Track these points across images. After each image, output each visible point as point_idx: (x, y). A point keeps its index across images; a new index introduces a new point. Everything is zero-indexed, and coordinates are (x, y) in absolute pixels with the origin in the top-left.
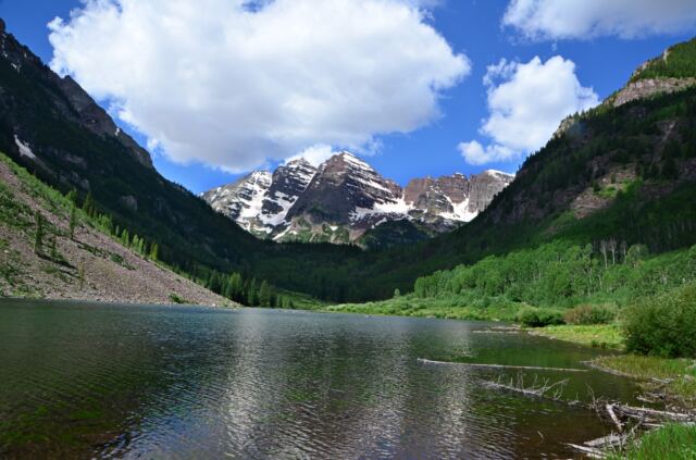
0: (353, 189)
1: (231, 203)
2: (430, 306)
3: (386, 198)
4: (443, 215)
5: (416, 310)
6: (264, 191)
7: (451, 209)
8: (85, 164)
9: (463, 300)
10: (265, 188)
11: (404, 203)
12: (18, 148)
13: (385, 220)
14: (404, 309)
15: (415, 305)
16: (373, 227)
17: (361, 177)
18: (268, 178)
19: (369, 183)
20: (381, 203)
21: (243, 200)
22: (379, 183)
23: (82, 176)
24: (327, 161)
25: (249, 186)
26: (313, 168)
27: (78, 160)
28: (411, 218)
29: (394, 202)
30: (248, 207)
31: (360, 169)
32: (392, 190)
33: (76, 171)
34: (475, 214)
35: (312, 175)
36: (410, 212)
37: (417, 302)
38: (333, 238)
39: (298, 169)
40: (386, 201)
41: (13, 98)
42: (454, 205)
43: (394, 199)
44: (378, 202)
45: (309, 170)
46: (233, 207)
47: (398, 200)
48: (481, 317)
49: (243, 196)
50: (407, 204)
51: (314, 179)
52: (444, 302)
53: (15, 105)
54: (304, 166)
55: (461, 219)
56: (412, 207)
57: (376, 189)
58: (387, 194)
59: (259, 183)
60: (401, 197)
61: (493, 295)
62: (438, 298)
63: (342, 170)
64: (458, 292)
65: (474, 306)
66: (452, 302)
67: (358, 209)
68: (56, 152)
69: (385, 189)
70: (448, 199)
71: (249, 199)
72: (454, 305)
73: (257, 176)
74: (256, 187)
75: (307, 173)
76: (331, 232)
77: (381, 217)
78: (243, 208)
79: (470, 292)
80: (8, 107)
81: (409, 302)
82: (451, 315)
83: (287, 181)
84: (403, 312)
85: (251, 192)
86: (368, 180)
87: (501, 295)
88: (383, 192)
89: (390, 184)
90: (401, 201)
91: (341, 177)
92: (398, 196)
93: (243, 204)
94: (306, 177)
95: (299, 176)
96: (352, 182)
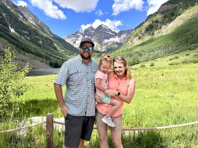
0: (104, 34)
1: (73, 39)
3: (113, 36)
6: (82, 36)
8: (28, 33)
10: (82, 35)
12: (10, 30)
13: (112, 42)
16: (109, 45)
17: (106, 31)
18: (83, 32)
21: (76, 38)
22: (111, 32)
23: (28, 37)
24: (98, 27)
25: (78, 34)
26: (94, 29)
27: (26, 32)
28: (119, 42)
29: (115, 38)
30: (78, 40)
31: (106, 29)
32: (115, 34)
33: (26, 35)
38: (99, 47)
39: (90, 29)
40: (113, 37)
41: (8, 16)
44: (111, 38)
46: (74, 40)
47: (116, 37)
49: (77, 37)
50: (119, 38)
51: (95, 32)
53: (9, 18)
54: (92, 28)
57: (111, 34)
58: (113, 35)
59: (81, 33)
63: (101, 29)
67: (105, 40)
68: (20, 30)
69: (113, 34)
71: (78, 38)
73: (80, 32)
74: (80, 35)
75: (93, 30)
76: (98, 46)
77: (111, 42)
80: (7, 19)
83: (88, 33)
85: (79, 36)
86: (108, 32)
89: (114, 33)
90: (117, 37)
91: (101, 31)
92: (116, 36)
93: (77, 39)
94: (93, 31)
95: (91, 31)
96: (104, 32)
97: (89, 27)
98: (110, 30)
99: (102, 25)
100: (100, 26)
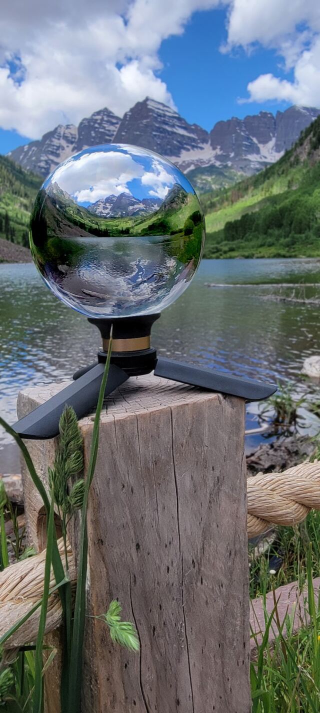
0: (159, 137)
2: (239, 248)
3: (192, 144)
4: (250, 157)
5: (225, 252)
6: (71, 146)
7: (258, 151)
9: (270, 240)
10: (72, 143)
11: (211, 148)
13: (192, 167)
14: (214, 253)
15: (226, 248)
17: (167, 124)
18: (74, 131)
19: (175, 130)
20: (188, 150)
21: (51, 157)
22: (185, 128)
24: (132, 110)
25: (56, 142)
26: (117, 118)
28: (218, 164)
29: (202, 148)
31: (165, 116)
32: (199, 135)
34: (282, 153)
35: (118, 126)
36: (217, 157)
37: (226, 245)
39: (102, 120)
40: (193, 147)
42: (261, 146)
43: (200, 145)
44: (185, 149)
45: (114, 121)
46: (42, 164)
47: (204, 146)
48: (288, 254)
49: (52, 153)
50: (214, 149)
51: (120, 130)
52: (252, 243)
54: (109, 116)
55: (269, 160)
56: (218, 152)
57: (183, 136)
58: (194, 140)
59: (65, 138)
60: (207, 143)
61: (300, 233)
62: (247, 240)
63: (146, 118)
64: (266, 233)
65: (282, 244)
66: (259, 242)
69: (192, 135)
70: (255, 140)
71: (58, 155)
72: (262, 246)
73: (62, 131)
74: (63, 143)
75: (113, 124)
77: (188, 165)
78: (53, 166)
79: (277, 232)
81: (218, 246)
82: (259, 255)
83: (93, 135)
84: (214, 256)
85: (58, 148)
86: (173, 126)
87: (307, 232)
88: (189, 138)
89: (196, 129)
90: (207, 147)
91: (146, 126)
92: (204, 141)
93: (52, 161)
94: (112, 128)
95: (104, 128)
96: (158, 129)
97: (98, 113)
98: (179, 119)
99: (147, 99)
100: (138, 104)
